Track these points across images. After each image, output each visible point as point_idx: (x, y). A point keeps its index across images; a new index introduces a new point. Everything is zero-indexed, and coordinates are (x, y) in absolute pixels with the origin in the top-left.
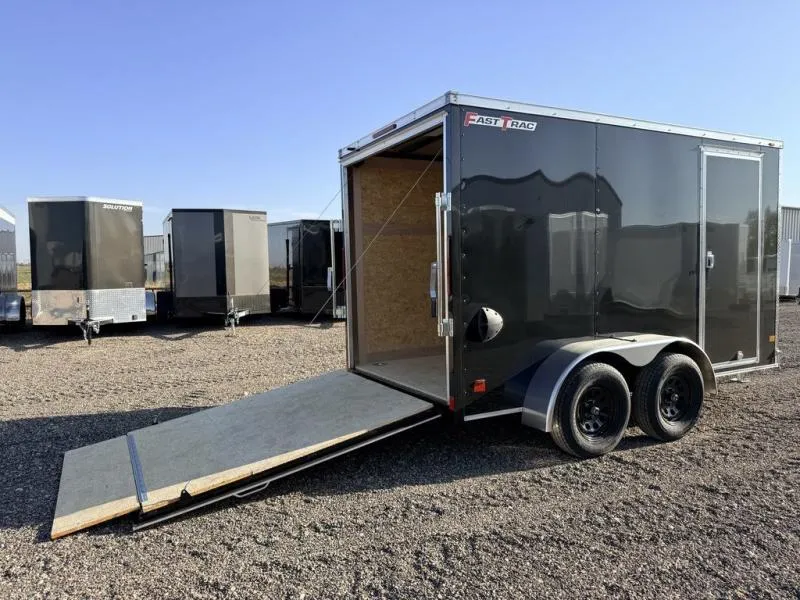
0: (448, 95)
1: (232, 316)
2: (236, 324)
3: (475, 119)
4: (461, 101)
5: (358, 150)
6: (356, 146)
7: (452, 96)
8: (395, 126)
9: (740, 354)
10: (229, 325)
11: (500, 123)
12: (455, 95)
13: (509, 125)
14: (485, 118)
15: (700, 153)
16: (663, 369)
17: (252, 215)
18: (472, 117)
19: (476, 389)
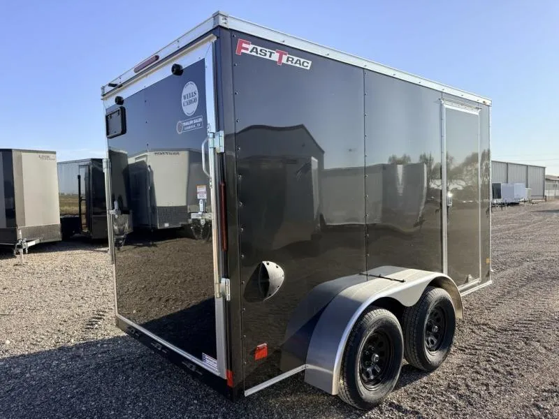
0: (216, 16)
1: (20, 247)
2: (24, 252)
3: (248, 48)
4: (232, 24)
5: (121, 86)
6: (118, 82)
7: (221, 18)
8: (157, 57)
9: (470, 277)
10: (18, 253)
11: (275, 57)
12: (225, 17)
13: (284, 60)
14: (259, 48)
15: (441, 105)
16: (427, 304)
17: (41, 154)
18: (244, 45)
19: (258, 356)
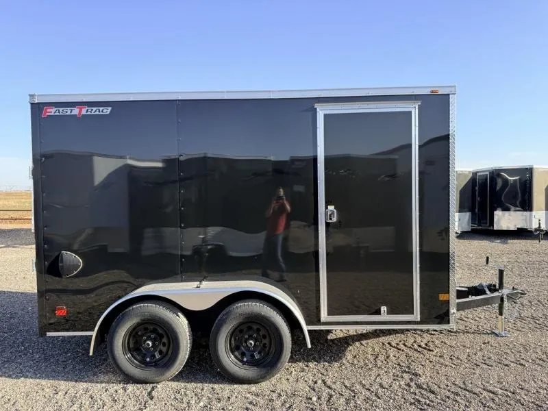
3: (52, 111)
9: (384, 309)
12: (33, 97)
13: (84, 112)
14: (61, 109)
15: (315, 111)
19: (57, 313)
